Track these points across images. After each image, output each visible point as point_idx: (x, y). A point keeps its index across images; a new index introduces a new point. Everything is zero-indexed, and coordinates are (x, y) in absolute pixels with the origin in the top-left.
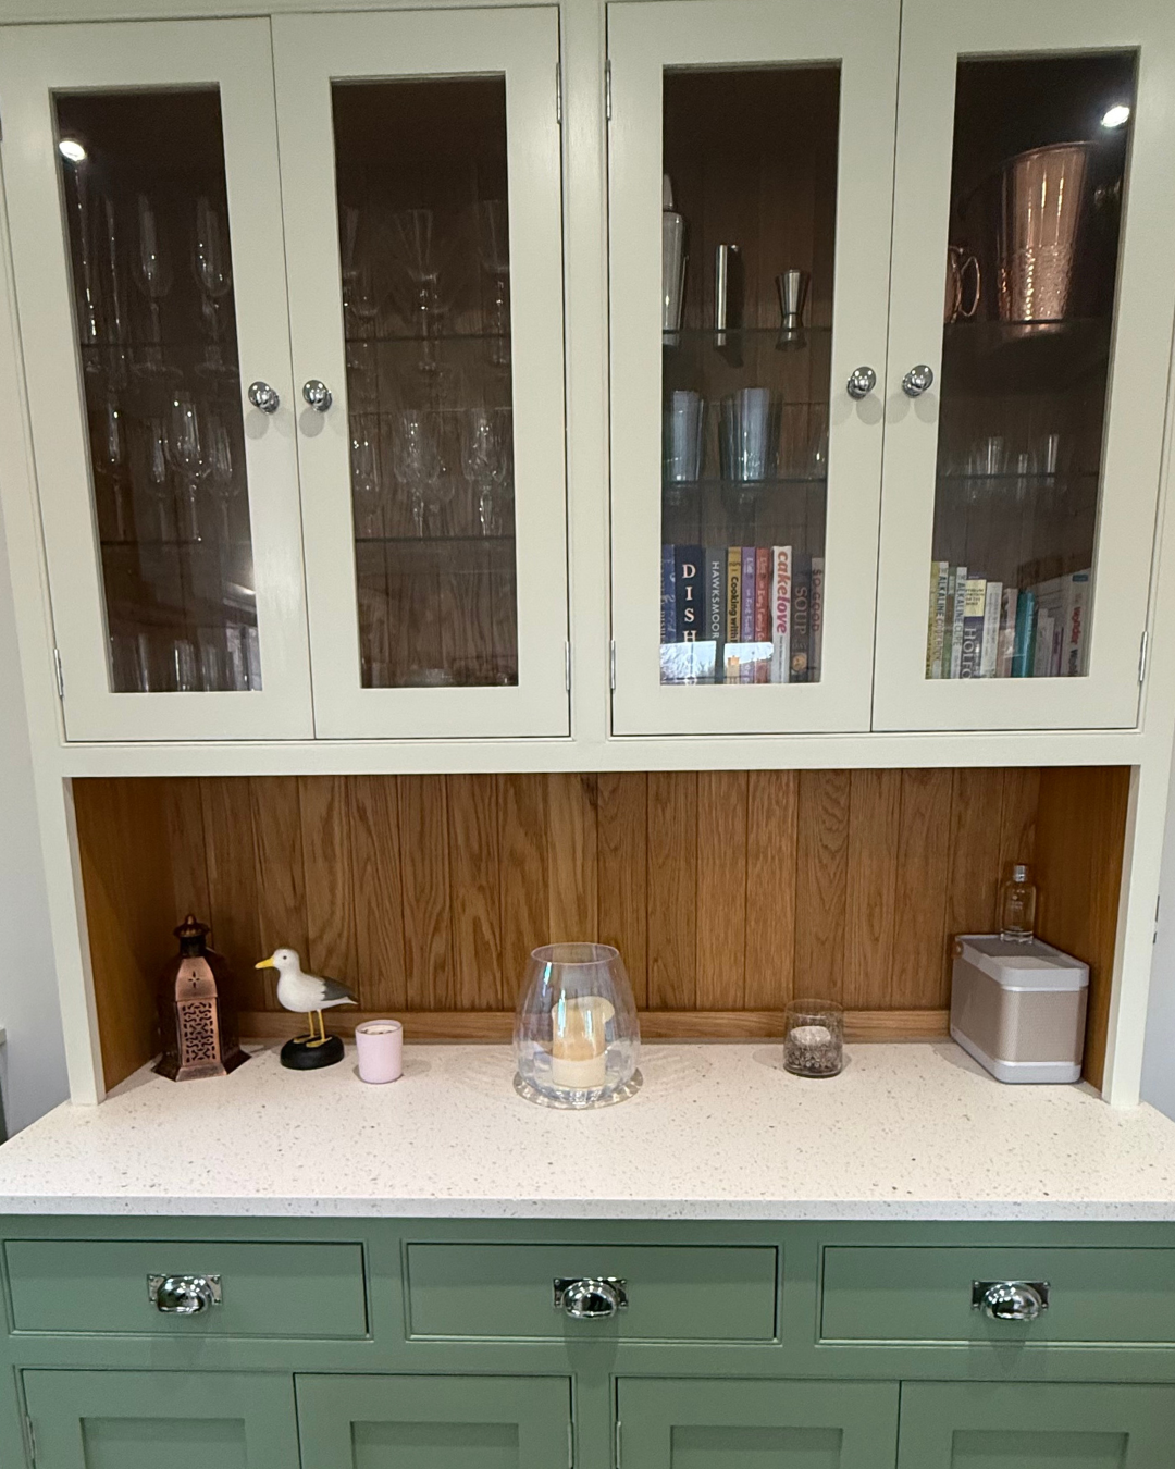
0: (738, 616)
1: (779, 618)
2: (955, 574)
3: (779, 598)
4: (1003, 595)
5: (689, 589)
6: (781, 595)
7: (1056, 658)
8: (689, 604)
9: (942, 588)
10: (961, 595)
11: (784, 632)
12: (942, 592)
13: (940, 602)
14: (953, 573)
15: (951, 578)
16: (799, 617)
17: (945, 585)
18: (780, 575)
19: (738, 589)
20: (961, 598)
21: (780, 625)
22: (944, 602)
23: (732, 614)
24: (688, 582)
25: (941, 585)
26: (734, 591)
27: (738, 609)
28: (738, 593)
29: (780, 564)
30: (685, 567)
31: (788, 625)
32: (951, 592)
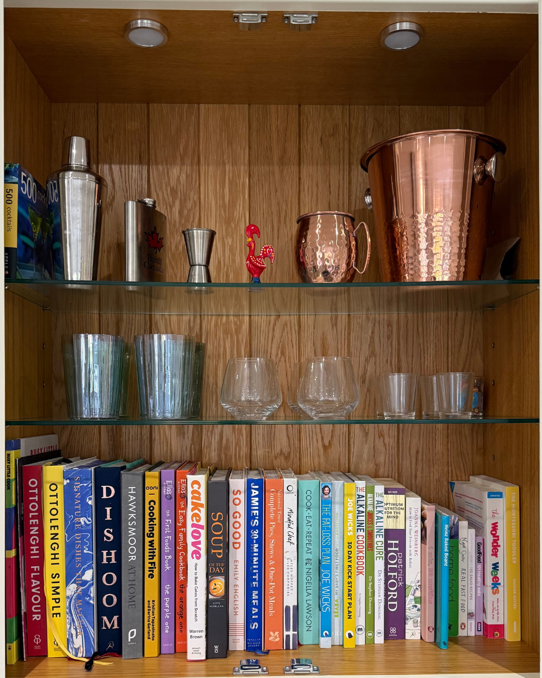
0: (156, 539)
1: (194, 544)
2: (373, 492)
3: (193, 525)
4: (422, 509)
5: (108, 509)
6: (195, 522)
7: (480, 566)
8: (108, 524)
9: (361, 506)
10: (380, 512)
11: (198, 558)
12: (361, 509)
13: (360, 518)
14: (370, 490)
15: (369, 495)
16: (216, 541)
17: (364, 503)
18: (193, 503)
19: (156, 511)
20: (380, 515)
21: (194, 552)
22: (363, 518)
23: (149, 537)
24: (107, 502)
25: (360, 503)
26: (152, 514)
27: (156, 532)
28: (156, 516)
29: (193, 492)
30: (104, 487)
31: (203, 552)
32: (370, 508)
